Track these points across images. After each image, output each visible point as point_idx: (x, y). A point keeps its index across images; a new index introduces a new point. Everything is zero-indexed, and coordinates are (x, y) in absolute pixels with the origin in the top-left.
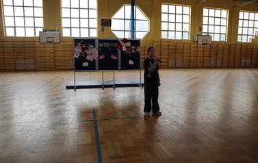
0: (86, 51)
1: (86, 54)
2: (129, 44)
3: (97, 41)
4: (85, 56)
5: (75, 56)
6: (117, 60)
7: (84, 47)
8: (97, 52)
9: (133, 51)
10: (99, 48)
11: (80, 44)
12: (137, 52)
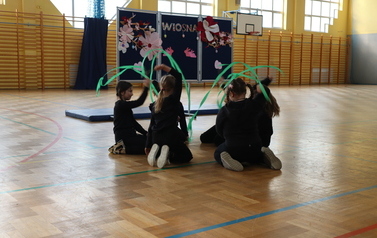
0: (141, 38)
1: (140, 45)
2: (216, 28)
3: (159, 18)
4: (139, 50)
5: (120, 48)
6: (196, 59)
7: (137, 28)
8: (160, 42)
9: (222, 43)
10: (163, 32)
11: (129, 22)
12: (228, 45)
